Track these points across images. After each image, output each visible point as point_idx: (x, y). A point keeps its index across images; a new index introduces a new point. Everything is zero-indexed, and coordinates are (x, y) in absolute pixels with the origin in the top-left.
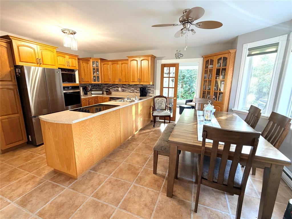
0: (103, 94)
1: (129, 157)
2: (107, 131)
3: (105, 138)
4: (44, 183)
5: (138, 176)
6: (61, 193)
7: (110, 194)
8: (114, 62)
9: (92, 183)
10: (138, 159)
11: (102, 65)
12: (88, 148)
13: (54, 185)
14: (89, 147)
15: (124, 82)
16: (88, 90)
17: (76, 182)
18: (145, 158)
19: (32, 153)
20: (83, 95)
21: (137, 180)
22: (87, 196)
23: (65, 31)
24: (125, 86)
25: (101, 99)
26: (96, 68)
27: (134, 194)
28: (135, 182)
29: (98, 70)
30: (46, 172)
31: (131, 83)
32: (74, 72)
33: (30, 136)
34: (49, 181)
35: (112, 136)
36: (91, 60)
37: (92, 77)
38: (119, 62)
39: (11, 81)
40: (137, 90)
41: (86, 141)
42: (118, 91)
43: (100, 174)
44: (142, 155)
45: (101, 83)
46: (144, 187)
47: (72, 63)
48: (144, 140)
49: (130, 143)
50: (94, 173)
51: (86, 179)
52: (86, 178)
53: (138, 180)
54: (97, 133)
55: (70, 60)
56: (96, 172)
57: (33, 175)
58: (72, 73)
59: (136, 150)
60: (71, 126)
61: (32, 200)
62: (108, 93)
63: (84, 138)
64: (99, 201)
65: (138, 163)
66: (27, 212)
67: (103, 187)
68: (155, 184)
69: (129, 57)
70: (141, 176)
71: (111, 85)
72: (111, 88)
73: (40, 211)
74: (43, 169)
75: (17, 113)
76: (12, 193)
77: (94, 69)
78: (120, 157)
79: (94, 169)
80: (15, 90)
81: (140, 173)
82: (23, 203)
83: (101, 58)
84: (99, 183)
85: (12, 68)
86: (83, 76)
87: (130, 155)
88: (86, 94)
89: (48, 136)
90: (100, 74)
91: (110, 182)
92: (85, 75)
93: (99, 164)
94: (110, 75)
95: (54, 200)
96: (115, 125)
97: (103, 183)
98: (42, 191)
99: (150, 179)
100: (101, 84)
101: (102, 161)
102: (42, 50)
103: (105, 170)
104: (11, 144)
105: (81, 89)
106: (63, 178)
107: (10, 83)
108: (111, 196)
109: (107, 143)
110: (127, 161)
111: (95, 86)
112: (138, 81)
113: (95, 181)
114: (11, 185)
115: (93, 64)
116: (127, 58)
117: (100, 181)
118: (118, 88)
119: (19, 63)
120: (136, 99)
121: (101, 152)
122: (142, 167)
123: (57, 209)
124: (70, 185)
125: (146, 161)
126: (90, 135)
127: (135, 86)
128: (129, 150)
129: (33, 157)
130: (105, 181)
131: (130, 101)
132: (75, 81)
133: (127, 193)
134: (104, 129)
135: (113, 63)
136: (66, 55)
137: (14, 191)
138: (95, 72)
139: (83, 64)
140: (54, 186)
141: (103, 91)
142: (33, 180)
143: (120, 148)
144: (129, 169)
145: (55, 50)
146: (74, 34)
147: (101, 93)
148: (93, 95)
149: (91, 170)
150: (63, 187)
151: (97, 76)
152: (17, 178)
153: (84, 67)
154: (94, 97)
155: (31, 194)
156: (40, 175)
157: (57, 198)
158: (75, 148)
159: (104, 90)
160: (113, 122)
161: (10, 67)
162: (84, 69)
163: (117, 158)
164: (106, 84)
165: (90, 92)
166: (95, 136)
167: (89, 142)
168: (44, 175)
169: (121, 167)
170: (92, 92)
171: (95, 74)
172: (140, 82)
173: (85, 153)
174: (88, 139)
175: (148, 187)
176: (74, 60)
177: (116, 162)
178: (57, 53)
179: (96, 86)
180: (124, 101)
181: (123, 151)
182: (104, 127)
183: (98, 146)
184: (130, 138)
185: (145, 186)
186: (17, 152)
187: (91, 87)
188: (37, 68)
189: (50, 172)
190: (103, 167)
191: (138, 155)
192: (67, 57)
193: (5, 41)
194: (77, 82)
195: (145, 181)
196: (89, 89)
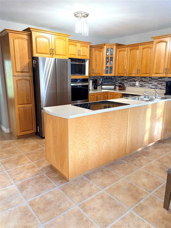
0: (115, 89)
1: (133, 174)
2: (108, 134)
3: (105, 143)
4: (40, 175)
5: (140, 202)
6: (51, 190)
7: (99, 212)
8: (134, 47)
9: (82, 190)
10: (145, 180)
11: (118, 53)
12: (83, 149)
13: (47, 179)
14: (85, 149)
15: (144, 73)
16: (99, 84)
17: (67, 184)
18: (156, 182)
19: (37, 144)
20: (92, 90)
21: (136, 207)
22: (74, 203)
23: (77, 15)
24: (145, 80)
25: (111, 95)
26: (109, 56)
27: (128, 223)
28: (134, 209)
29: (112, 59)
30: (44, 165)
31: (153, 75)
32: (85, 62)
33: (38, 127)
34: (44, 174)
35: (114, 142)
36: (105, 47)
37: (104, 68)
38: (139, 46)
39: (28, 72)
40: (163, 85)
41: (82, 141)
42: (134, 85)
43: (93, 183)
44: (153, 176)
45: (114, 75)
46: (145, 220)
47: (83, 52)
48: (161, 157)
49: (139, 156)
50: (86, 181)
51: (77, 185)
52: (78, 183)
53: (138, 207)
54: (96, 134)
55: (81, 49)
56: (89, 180)
57: (34, 165)
58: (83, 64)
59: (145, 168)
60: (67, 121)
61: (27, 188)
62: (122, 88)
63: (80, 137)
64: (84, 213)
65: (144, 185)
66: (22, 197)
67: (93, 200)
68: (163, 223)
69: (155, 38)
70: (144, 204)
71: (126, 79)
72: (126, 81)
73: (31, 200)
74: (43, 161)
75: (31, 103)
76: (16, 176)
77: (107, 58)
78: (122, 171)
79: (88, 176)
80: (31, 81)
81: (143, 200)
82: (22, 188)
83: (117, 44)
84: (90, 193)
85: (30, 60)
86: (94, 67)
87: (135, 172)
88: (95, 88)
89: (48, 129)
90: (114, 64)
91: (102, 197)
92: (96, 65)
93: (94, 171)
94: (126, 65)
95: (44, 195)
96: (120, 128)
97: (94, 196)
98: (37, 182)
99: (156, 213)
100: (114, 77)
101: (98, 169)
102: (56, 40)
103: (100, 181)
104: (24, 131)
105: (91, 82)
106: (56, 176)
107: (28, 74)
108: (99, 214)
109: (106, 149)
110: (128, 178)
111: (106, 79)
112: (165, 72)
113: (86, 190)
114: (17, 168)
115: (107, 52)
116: (152, 40)
117: (92, 192)
118: (136, 81)
119: (35, 55)
120: (156, 98)
121: (98, 158)
122: (149, 193)
123: (45, 205)
124: (61, 185)
125: (157, 186)
126: (87, 135)
127: (159, 80)
128: (135, 165)
129: (37, 148)
130: (96, 194)
131: (148, 99)
132: (84, 73)
133: (120, 218)
134: (105, 131)
135: (132, 48)
136: (78, 43)
137: (18, 174)
138: (108, 61)
139: (96, 53)
140: (48, 181)
141: (116, 86)
142: (32, 169)
143: (123, 160)
144: (129, 189)
145: (67, 38)
146: (87, 17)
147: (113, 88)
148: (103, 91)
149: (84, 176)
150: (55, 185)
151: (110, 67)
152: (22, 163)
153: (96, 56)
154: (103, 92)
155: (28, 182)
156: (39, 167)
157: (47, 193)
158: (69, 146)
159: (117, 84)
160: (118, 125)
161: (29, 59)
162: (96, 58)
163: (117, 171)
164: (120, 77)
165: (101, 86)
166: (92, 137)
167: (86, 143)
168: (42, 167)
169: (120, 183)
170: (103, 87)
171: (108, 64)
172: (168, 73)
173: (79, 155)
174: (84, 139)
175: (150, 223)
176: (85, 48)
177: (115, 176)
178: (69, 41)
179: (108, 80)
180: (138, 100)
181: (127, 165)
182: (105, 128)
183: (96, 150)
184: (139, 149)
185: (147, 220)
186: (28, 140)
187: (102, 80)
188: (51, 58)
189: (48, 166)
190: (98, 177)
191: (147, 175)
192: (79, 45)
193: (27, 34)
194: (87, 74)
195: (148, 213)
196: (100, 82)
